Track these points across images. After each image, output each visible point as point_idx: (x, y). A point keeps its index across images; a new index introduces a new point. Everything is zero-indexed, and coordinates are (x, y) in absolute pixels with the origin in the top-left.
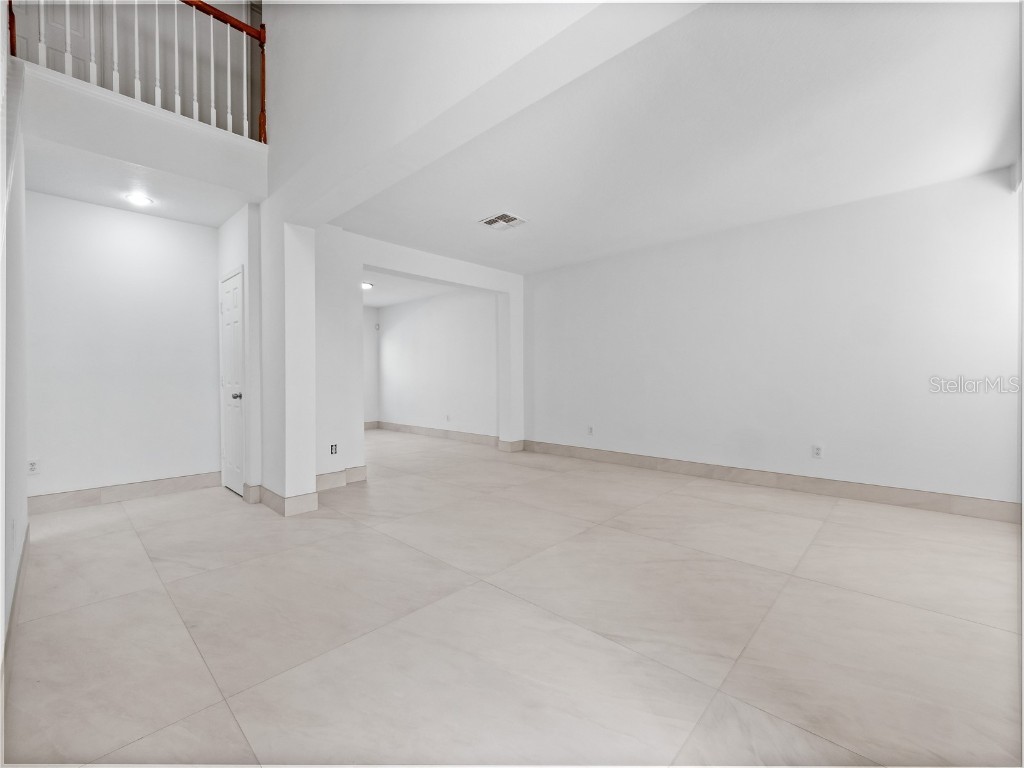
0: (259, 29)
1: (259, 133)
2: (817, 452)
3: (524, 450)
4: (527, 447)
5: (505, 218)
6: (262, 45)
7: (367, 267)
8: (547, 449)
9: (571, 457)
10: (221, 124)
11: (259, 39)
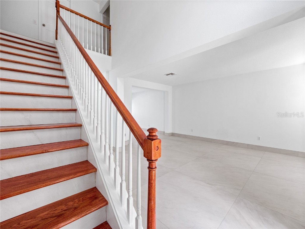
0: (109, 26)
1: (109, 54)
2: (259, 138)
3: (172, 135)
4: (173, 135)
5: (172, 74)
6: (110, 30)
7: (133, 86)
8: (179, 135)
9: (186, 138)
10: (97, 51)
11: (109, 29)
